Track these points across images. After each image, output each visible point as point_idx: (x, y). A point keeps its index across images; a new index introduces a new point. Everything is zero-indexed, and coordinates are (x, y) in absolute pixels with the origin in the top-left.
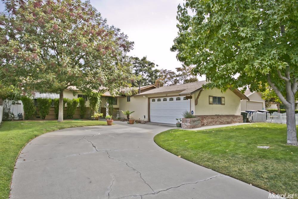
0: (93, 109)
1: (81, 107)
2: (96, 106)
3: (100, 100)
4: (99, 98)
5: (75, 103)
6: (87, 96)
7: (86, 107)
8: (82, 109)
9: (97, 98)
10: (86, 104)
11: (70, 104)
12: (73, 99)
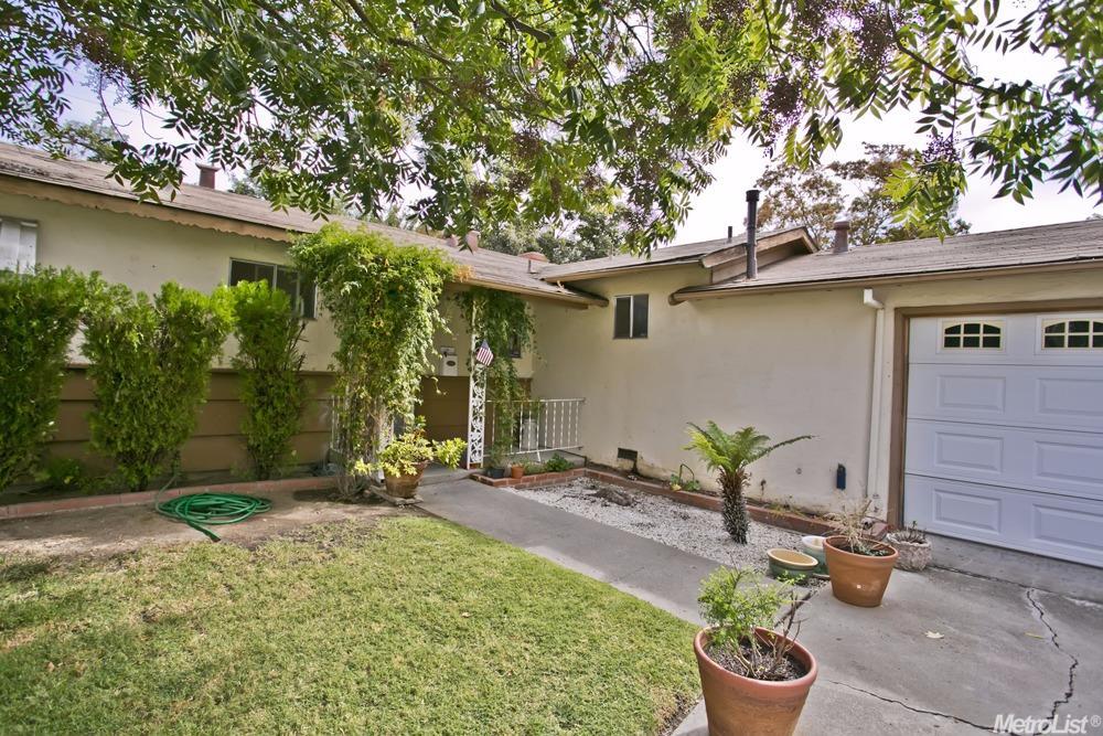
0: (373, 391)
1: (261, 372)
2: (403, 371)
3: (437, 313)
4: (427, 296)
5: (186, 326)
6: (313, 275)
7: (307, 367)
8: (262, 392)
9: (412, 289)
10: (301, 347)
11: (119, 337)
12: (166, 289)
